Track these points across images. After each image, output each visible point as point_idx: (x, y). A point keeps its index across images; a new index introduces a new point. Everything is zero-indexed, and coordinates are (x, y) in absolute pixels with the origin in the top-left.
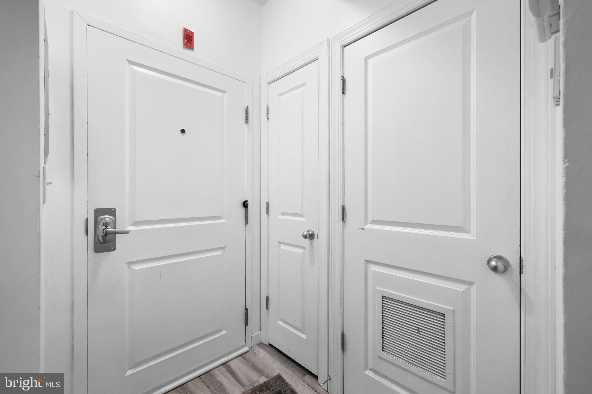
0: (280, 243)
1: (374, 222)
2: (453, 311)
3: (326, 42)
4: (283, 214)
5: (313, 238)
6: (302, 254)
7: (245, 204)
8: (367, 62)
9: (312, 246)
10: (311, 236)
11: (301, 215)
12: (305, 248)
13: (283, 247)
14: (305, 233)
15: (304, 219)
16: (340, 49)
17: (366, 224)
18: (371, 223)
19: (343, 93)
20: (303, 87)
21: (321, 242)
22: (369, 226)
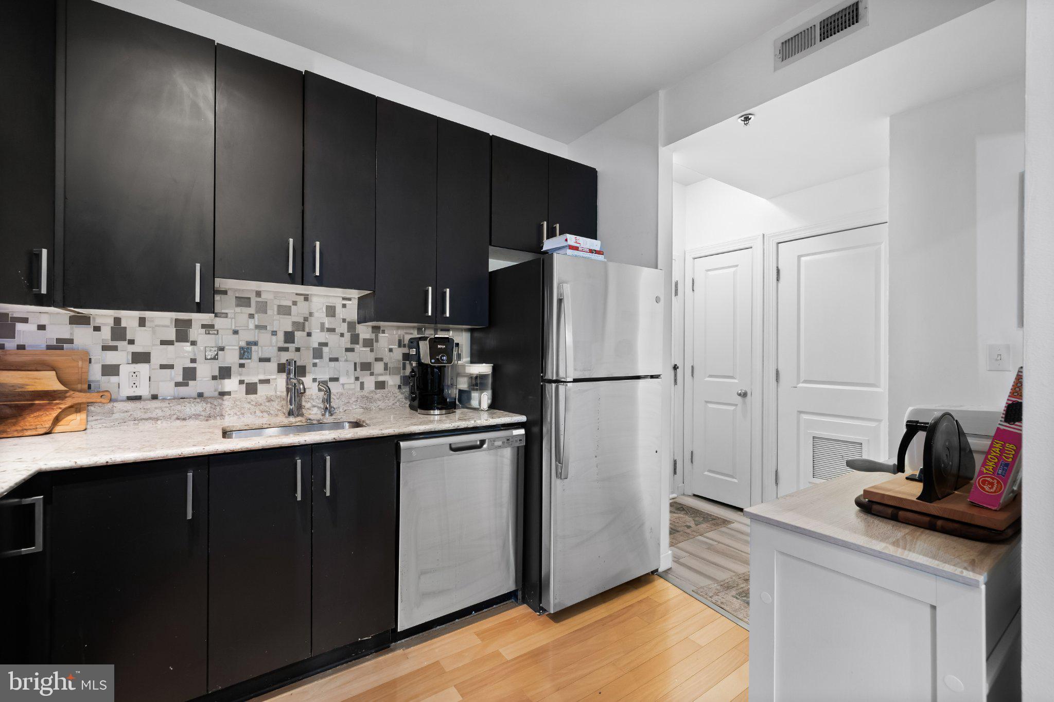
0: (707, 402)
1: (805, 382)
2: (868, 440)
3: (762, 236)
4: (711, 376)
5: (746, 396)
6: (733, 410)
7: (675, 368)
8: (800, 259)
9: (744, 403)
10: (744, 395)
11: (732, 377)
12: (736, 405)
13: (710, 406)
14: (740, 392)
15: (736, 381)
16: (775, 246)
17: (798, 383)
18: (803, 383)
19: (778, 280)
20: (736, 268)
21: (755, 399)
22: (801, 385)
